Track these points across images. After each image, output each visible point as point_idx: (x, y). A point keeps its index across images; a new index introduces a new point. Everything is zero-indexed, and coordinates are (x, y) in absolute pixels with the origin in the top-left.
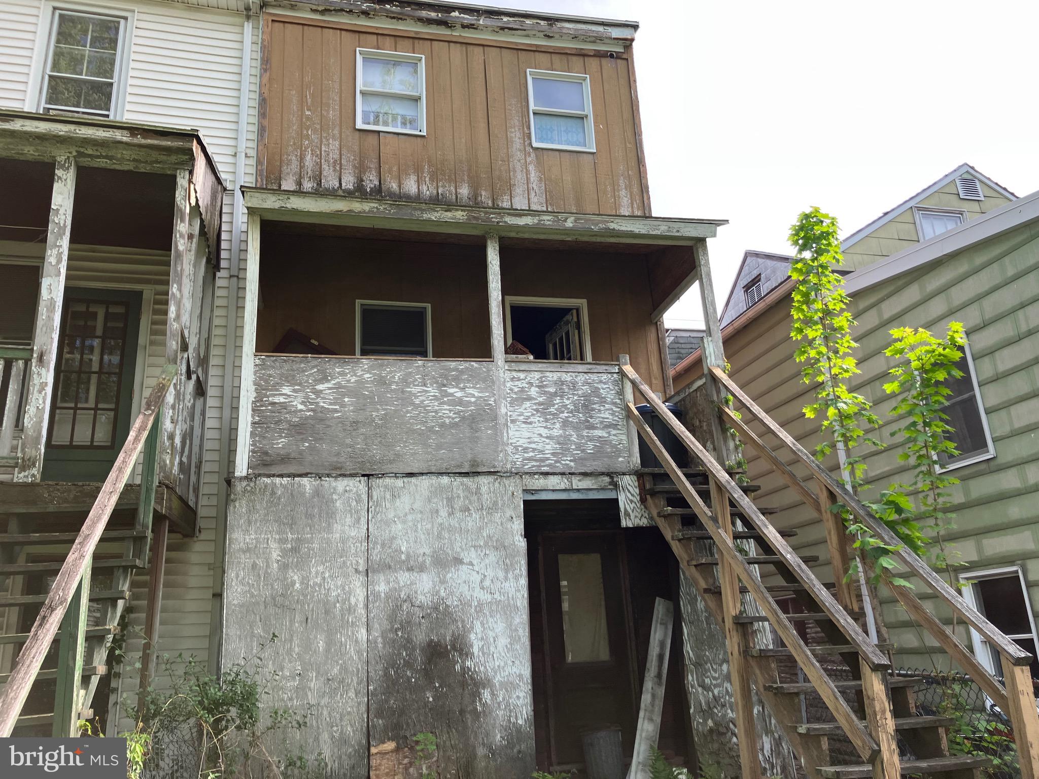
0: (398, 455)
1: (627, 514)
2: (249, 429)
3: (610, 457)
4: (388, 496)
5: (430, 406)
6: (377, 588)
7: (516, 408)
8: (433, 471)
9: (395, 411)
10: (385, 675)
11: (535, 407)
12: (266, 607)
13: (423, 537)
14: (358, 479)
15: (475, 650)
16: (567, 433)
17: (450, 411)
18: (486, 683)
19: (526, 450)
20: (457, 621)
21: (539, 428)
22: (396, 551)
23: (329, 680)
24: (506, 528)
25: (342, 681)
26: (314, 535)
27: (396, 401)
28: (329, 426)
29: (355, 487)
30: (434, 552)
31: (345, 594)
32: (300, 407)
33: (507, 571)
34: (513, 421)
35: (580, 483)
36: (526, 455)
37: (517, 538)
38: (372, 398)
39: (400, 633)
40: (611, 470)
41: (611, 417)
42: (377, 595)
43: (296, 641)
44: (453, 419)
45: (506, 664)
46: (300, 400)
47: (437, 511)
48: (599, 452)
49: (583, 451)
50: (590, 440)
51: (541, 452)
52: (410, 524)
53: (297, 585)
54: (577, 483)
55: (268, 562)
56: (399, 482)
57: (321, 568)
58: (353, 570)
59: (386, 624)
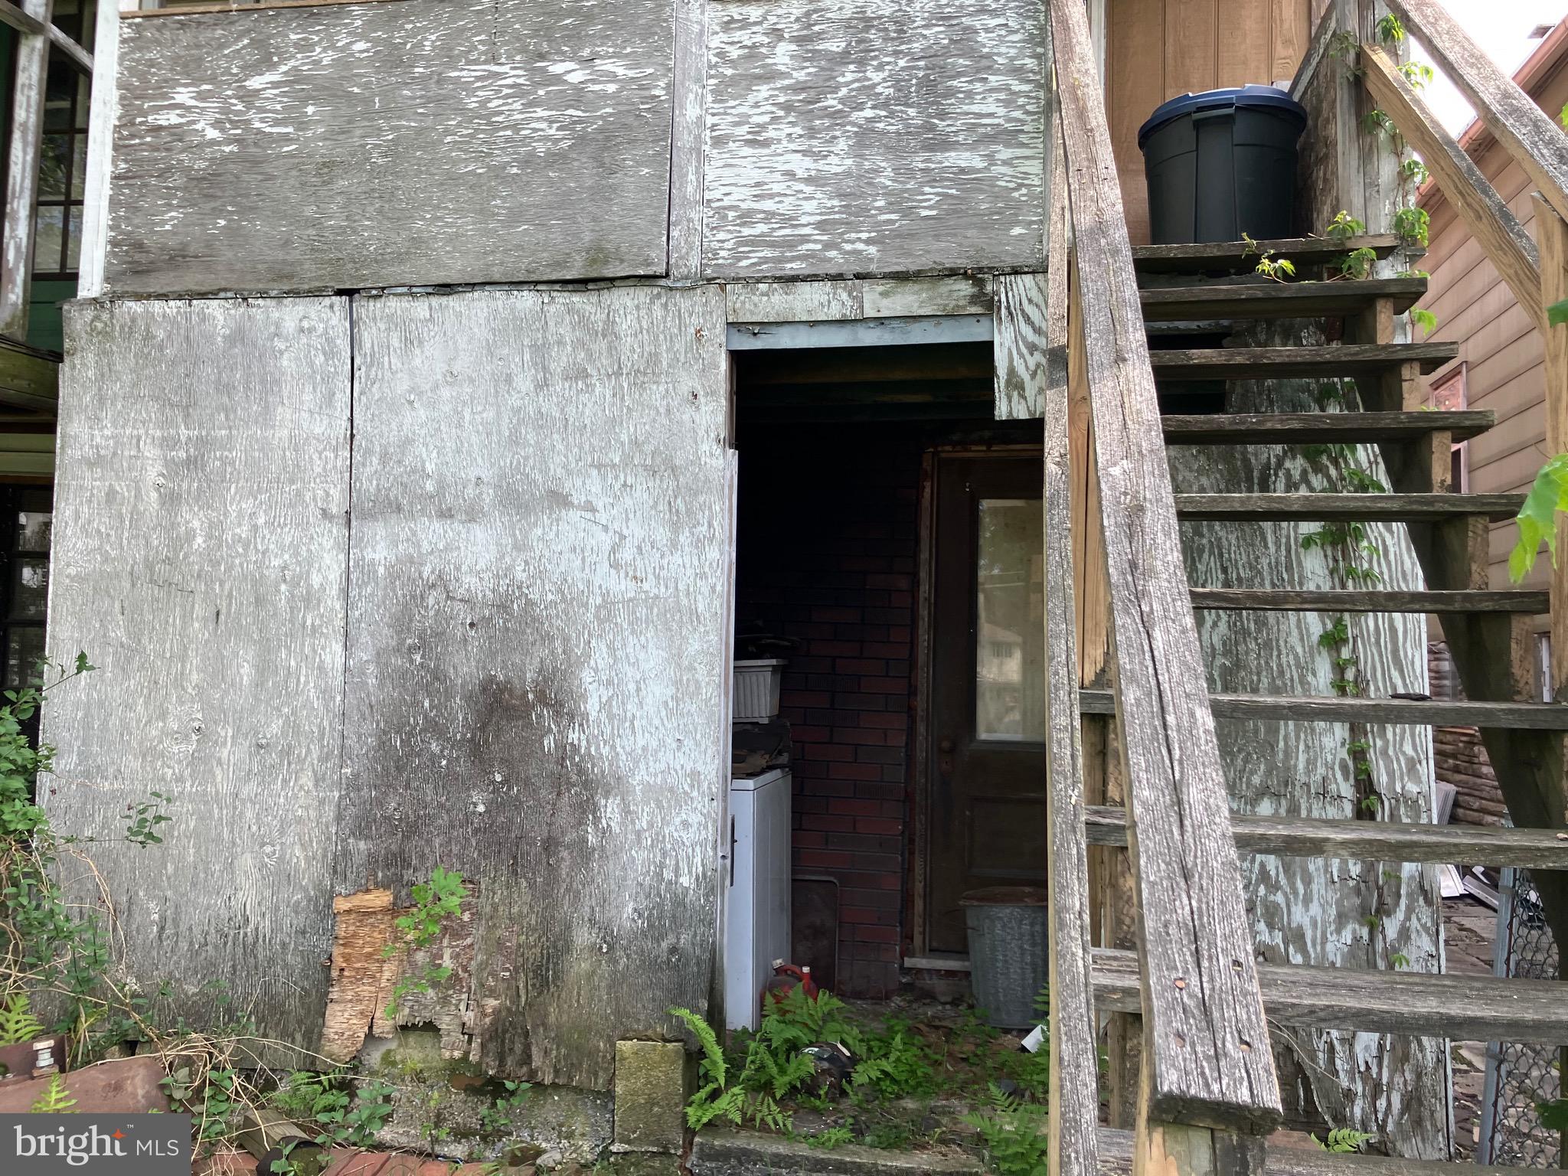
0: (417, 241)
1: (1015, 384)
2: (107, 191)
3: (984, 227)
4: (395, 342)
5: (501, 113)
6: (369, 555)
7: (732, 103)
8: (497, 277)
9: (419, 132)
10: (382, 744)
11: (782, 100)
12: (133, 585)
13: (474, 439)
14: (327, 301)
15: (592, 706)
16: (867, 165)
17: (551, 121)
18: (616, 785)
19: (746, 217)
20: (552, 639)
21: (788, 157)
22: (414, 471)
23: (261, 746)
24: (680, 423)
25: (287, 752)
26: (235, 432)
27: (422, 105)
28: (270, 178)
29: (321, 320)
30: (503, 476)
31: (299, 563)
32: (212, 134)
33: (676, 527)
34: (719, 142)
35: (885, 302)
36: (746, 231)
37: (705, 447)
38: (368, 101)
39: (418, 658)
40: (985, 263)
41: (1001, 111)
42: (369, 570)
43: (195, 661)
44: (556, 141)
45: (662, 744)
46: (212, 116)
47: (509, 379)
48: (954, 213)
49: (907, 213)
50: (932, 182)
51: (789, 220)
52: (447, 408)
53: (199, 540)
54: (876, 301)
55: (138, 490)
56: (421, 308)
57: (247, 505)
58: (318, 512)
59: (387, 636)
